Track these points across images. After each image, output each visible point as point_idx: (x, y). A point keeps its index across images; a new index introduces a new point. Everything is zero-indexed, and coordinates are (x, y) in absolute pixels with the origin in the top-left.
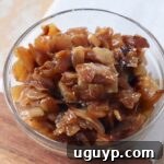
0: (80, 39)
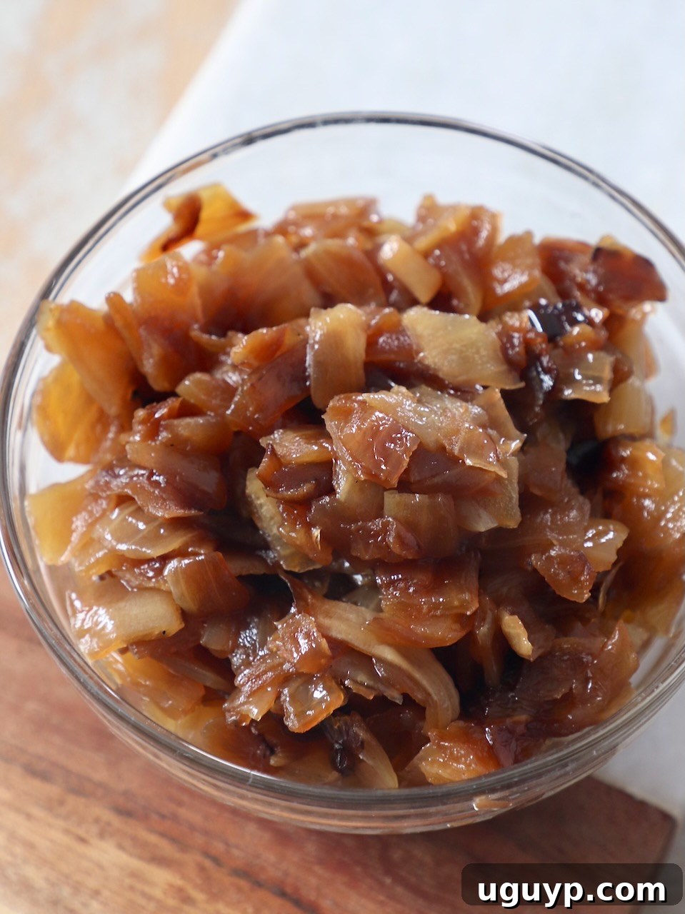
0: (345, 262)
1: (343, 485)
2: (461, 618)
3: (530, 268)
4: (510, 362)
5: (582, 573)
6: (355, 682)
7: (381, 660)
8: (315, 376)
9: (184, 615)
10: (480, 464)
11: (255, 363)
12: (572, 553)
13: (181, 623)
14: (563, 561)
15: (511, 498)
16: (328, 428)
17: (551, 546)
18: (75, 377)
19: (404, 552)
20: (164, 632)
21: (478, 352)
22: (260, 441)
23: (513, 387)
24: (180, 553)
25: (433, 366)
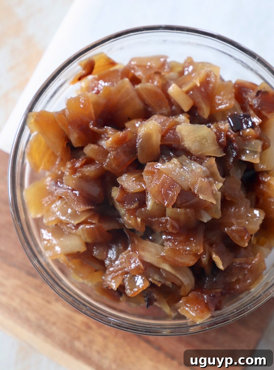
1: (150, 204)
2: (195, 255)
3: (230, 99)
4: (220, 145)
5: (245, 236)
6: (154, 279)
7: (164, 270)
8: (140, 152)
9: (87, 244)
10: (205, 198)
11: (115, 146)
12: (241, 228)
13: (85, 248)
14: (237, 231)
15: (218, 208)
16: (144, 179)
17: (232, 225)
18: (43, 139)
19: (174, 231)
20: (79, 252)
21: (207, 141)
22: (117, 179)
23: (220, 156)
24: (85, 222)
25: (188, 148)
